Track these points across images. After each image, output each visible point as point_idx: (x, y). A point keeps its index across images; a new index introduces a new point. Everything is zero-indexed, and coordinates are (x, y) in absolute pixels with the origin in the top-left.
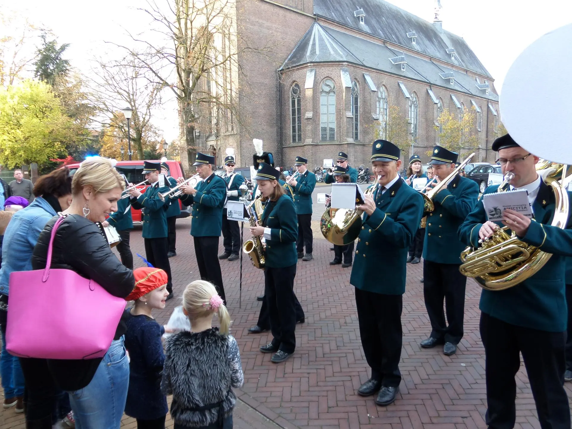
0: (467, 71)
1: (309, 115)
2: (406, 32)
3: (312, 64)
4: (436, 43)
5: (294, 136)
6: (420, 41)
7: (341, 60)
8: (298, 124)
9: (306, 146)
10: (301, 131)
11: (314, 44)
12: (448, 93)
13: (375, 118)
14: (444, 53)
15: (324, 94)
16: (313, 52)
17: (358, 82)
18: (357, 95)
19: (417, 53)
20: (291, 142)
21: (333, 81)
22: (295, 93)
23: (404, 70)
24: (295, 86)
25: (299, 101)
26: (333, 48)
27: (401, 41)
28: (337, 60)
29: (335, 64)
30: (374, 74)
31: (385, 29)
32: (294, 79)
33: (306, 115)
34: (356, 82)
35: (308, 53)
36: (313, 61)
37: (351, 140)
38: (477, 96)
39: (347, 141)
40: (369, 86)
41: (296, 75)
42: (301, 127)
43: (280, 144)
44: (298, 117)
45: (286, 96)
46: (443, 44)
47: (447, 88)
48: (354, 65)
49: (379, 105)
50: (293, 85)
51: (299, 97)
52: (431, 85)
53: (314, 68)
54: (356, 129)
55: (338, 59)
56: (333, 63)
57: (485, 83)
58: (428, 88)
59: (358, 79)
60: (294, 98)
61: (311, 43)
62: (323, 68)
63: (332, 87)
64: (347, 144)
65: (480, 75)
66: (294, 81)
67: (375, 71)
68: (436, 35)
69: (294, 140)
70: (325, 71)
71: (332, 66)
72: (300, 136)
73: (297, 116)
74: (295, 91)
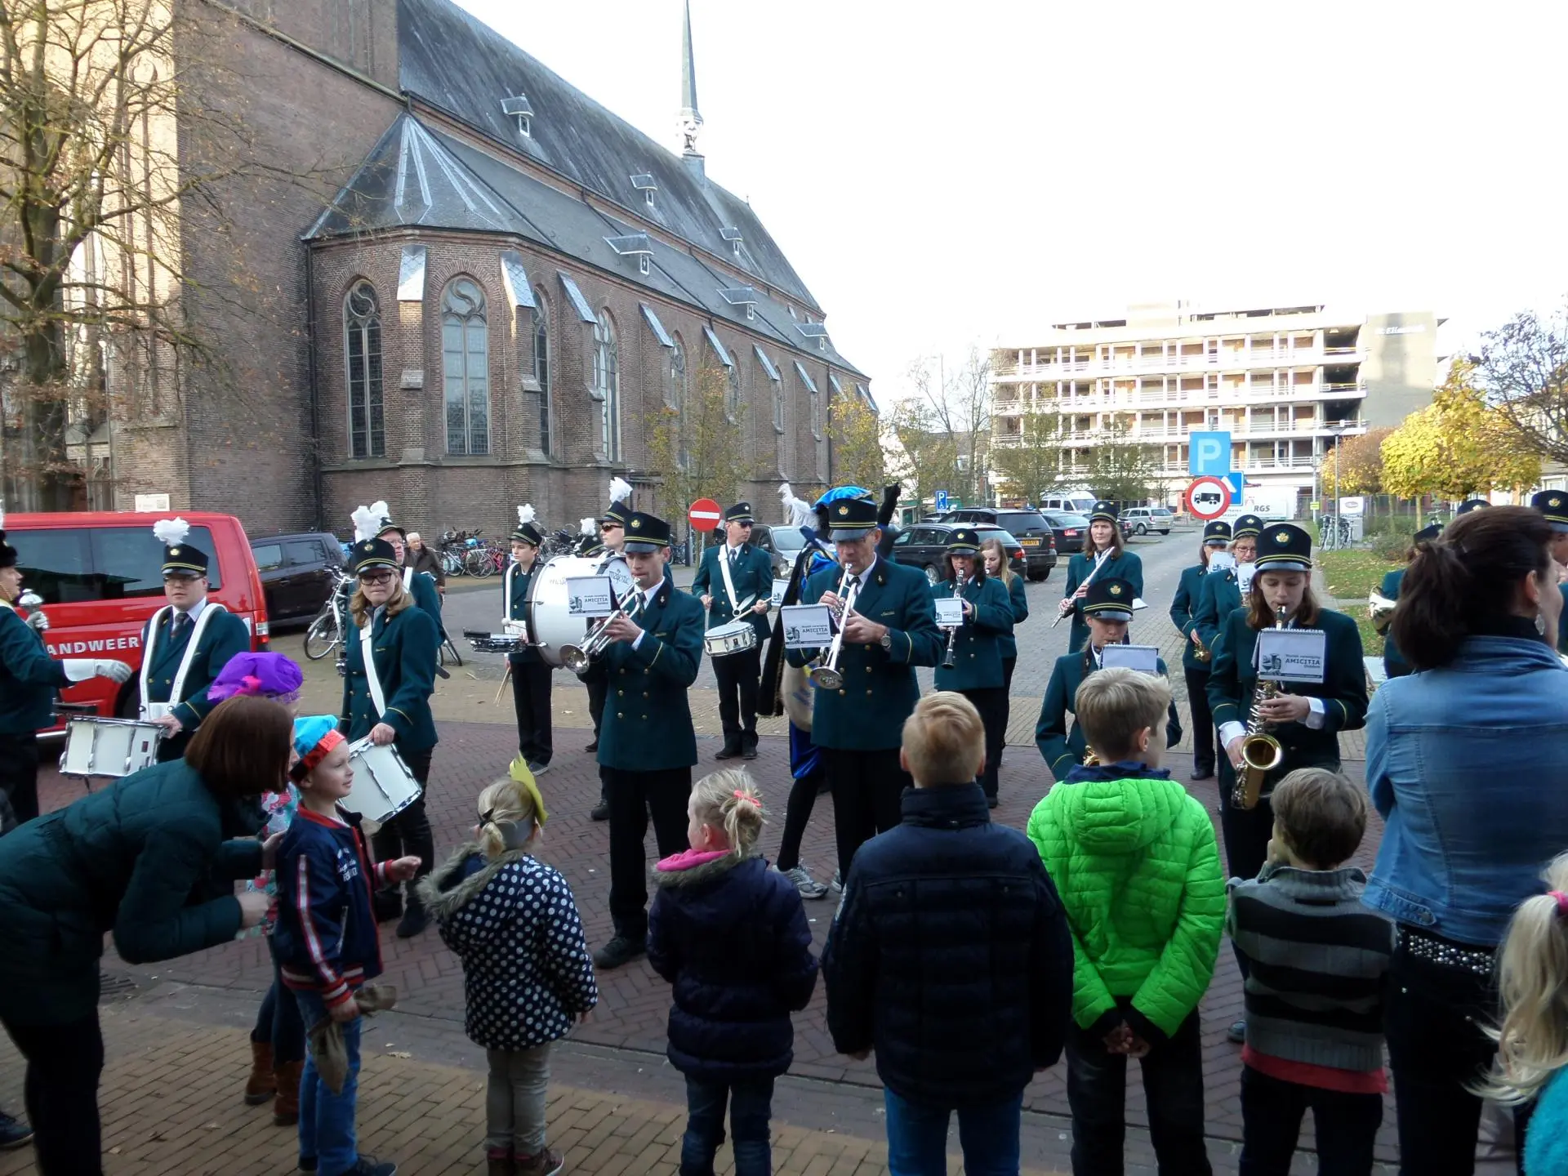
0: (768, 289)
1: (414, 377)
2: (629, 174)
3: (417, 232)
4: (697, 212)
5: (359, 440)
6: (664, 204)
7: (501, 228)
8: (372, 402)
9: (408, 471)
10: (382, 423)
11: (412, 176)
12: (747, 341)
13: (596, 396)
14: (715, 237)
15: (453, 320)
16: (414, 198)
17: (546, 293)
18: (542, 331)
19: (660, 230)
20: (351, 455)
21: (479, 288)
22: (362, 312)
23: (647, 273)
24: (360, 290)
25: (374, 336)
26: (471, 193)
27: (621, 194)
28: (489, 228)
29: (485, 237)
30: (583, 277)
31: (580, 157)
32: (357, 270)
33: (404, 377)
34: (540, 293)
35: (399, 201)
36: (420, 222)
37: (537, 455)
38: (804, 352)
39: (528, 458)
40: (575, 308)
41: (362, 260)
42: (381, 412)
43: (310, 462)
44: (373, 384)
45: (331, 319)
46: (711, 215)
47: (745, 327)
48: (536, 248)
49: (598, 362)
50: (355, 288)
51: (374, 324)
52: (711, 317)
53: (423, 244)
54: (544, 424)
55: (491, 225)
56: (479, 236)
57: (807, 322)
58: (706, 325)
59: (546, 287)
60: (356, 325)
61: (402, 168)
62: (449, 246)
63: (477, 302)
64: (527, 465)
65: (796, 302)
66: (359, 277)
67: (586, 268)
68: (694, 193)
69: (360, 451)
70: (458, 256)
71: (477, 242)
72: (378, 439)
73: (367, 380)
74: (358, 306)
